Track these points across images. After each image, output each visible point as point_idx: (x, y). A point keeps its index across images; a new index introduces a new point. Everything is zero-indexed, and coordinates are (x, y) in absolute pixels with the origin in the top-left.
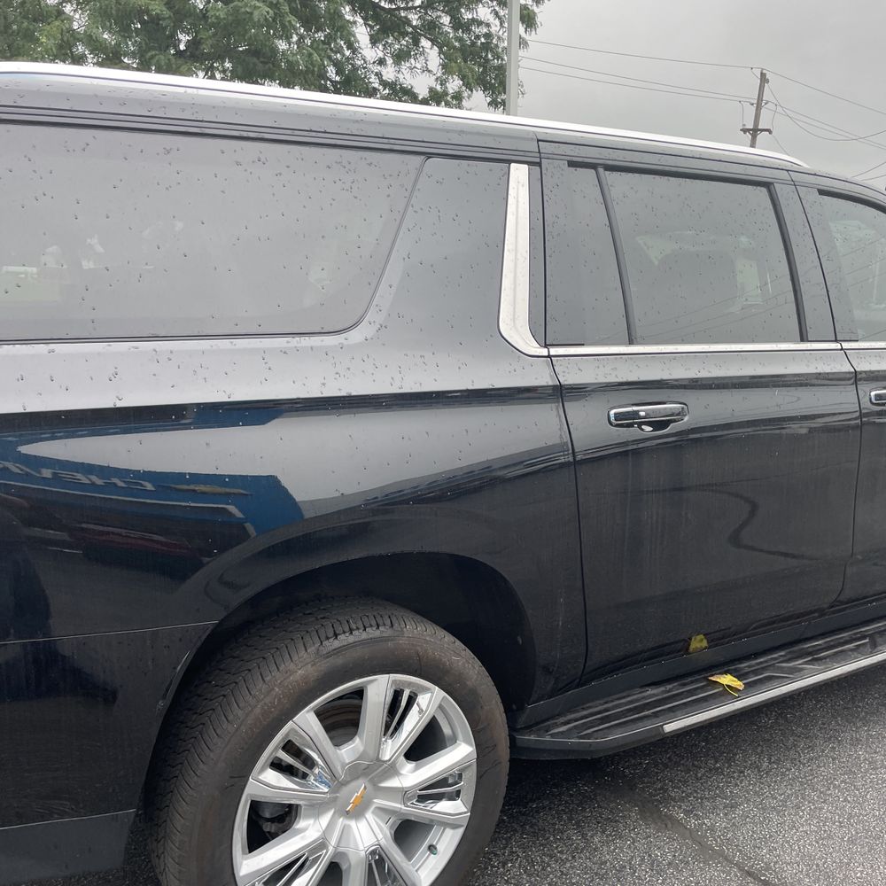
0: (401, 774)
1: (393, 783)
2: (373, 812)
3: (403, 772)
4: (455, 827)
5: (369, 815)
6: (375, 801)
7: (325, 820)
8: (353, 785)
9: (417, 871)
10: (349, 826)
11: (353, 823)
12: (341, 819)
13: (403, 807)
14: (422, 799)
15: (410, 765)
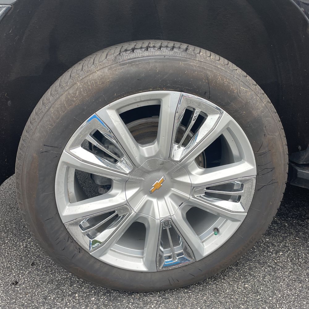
0: (191, 174)
1: (185, 179)
2: (170, 197)
3: (194, 173)
4: (234, 220)
5: (167, 198)
6: (172, 189)
7: (130, 193)
8: (155, 174)
9: (203, 242)
10: (151, 202)
11: (154, 200)
12: (146, 196)
13: (191, 198)
14: (208, 195)
15: (199, 170)
